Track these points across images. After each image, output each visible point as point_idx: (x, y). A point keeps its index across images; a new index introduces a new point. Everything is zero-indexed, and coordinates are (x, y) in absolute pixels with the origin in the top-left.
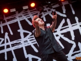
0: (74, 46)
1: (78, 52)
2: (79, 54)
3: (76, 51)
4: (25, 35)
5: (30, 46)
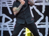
1: (44, 23)
3: (43, 22)
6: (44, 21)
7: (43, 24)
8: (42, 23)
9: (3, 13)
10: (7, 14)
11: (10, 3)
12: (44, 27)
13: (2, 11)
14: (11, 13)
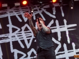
0: (60, 47)
1: (62, 52)
2: (63, 55)
4: (14, 30)
5: (17, 41)
6: (62, 49)
7: (62, 54)
8: (60, 52)
9: (14, 49)
10: (19, 48)
11: (20, 36)
12: (63, 57)
13: (13, 47)
14: (23, 46)
